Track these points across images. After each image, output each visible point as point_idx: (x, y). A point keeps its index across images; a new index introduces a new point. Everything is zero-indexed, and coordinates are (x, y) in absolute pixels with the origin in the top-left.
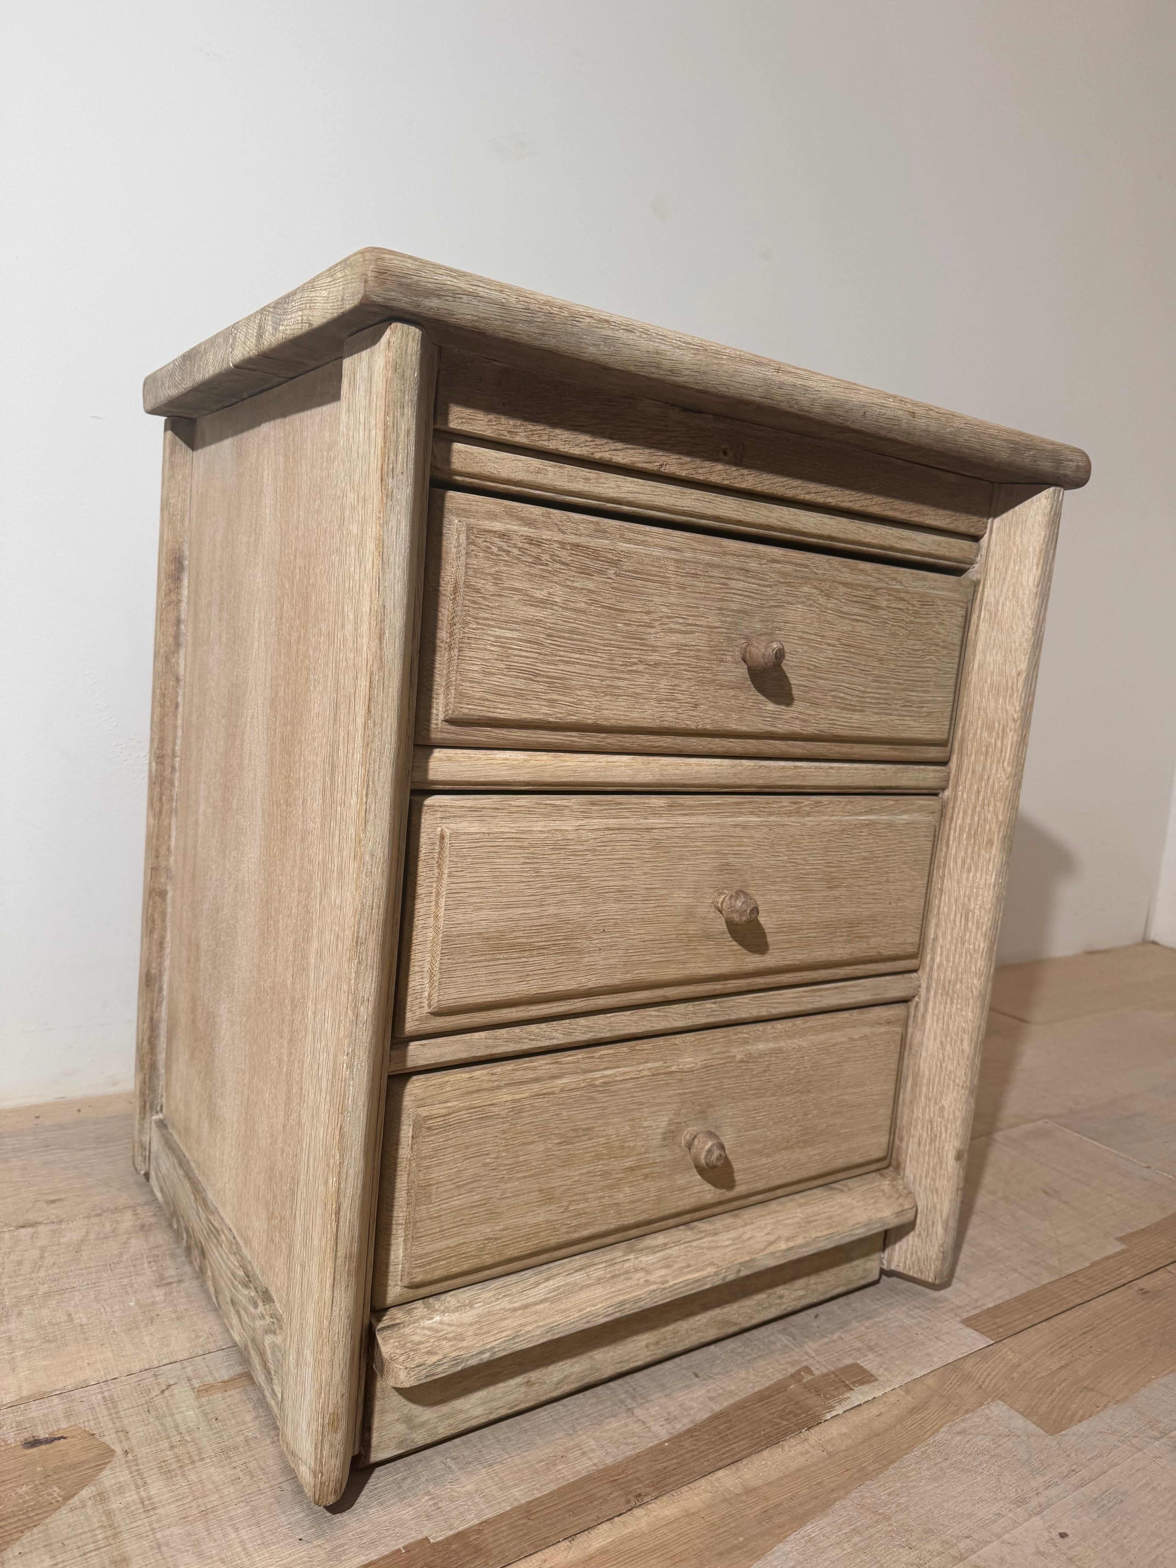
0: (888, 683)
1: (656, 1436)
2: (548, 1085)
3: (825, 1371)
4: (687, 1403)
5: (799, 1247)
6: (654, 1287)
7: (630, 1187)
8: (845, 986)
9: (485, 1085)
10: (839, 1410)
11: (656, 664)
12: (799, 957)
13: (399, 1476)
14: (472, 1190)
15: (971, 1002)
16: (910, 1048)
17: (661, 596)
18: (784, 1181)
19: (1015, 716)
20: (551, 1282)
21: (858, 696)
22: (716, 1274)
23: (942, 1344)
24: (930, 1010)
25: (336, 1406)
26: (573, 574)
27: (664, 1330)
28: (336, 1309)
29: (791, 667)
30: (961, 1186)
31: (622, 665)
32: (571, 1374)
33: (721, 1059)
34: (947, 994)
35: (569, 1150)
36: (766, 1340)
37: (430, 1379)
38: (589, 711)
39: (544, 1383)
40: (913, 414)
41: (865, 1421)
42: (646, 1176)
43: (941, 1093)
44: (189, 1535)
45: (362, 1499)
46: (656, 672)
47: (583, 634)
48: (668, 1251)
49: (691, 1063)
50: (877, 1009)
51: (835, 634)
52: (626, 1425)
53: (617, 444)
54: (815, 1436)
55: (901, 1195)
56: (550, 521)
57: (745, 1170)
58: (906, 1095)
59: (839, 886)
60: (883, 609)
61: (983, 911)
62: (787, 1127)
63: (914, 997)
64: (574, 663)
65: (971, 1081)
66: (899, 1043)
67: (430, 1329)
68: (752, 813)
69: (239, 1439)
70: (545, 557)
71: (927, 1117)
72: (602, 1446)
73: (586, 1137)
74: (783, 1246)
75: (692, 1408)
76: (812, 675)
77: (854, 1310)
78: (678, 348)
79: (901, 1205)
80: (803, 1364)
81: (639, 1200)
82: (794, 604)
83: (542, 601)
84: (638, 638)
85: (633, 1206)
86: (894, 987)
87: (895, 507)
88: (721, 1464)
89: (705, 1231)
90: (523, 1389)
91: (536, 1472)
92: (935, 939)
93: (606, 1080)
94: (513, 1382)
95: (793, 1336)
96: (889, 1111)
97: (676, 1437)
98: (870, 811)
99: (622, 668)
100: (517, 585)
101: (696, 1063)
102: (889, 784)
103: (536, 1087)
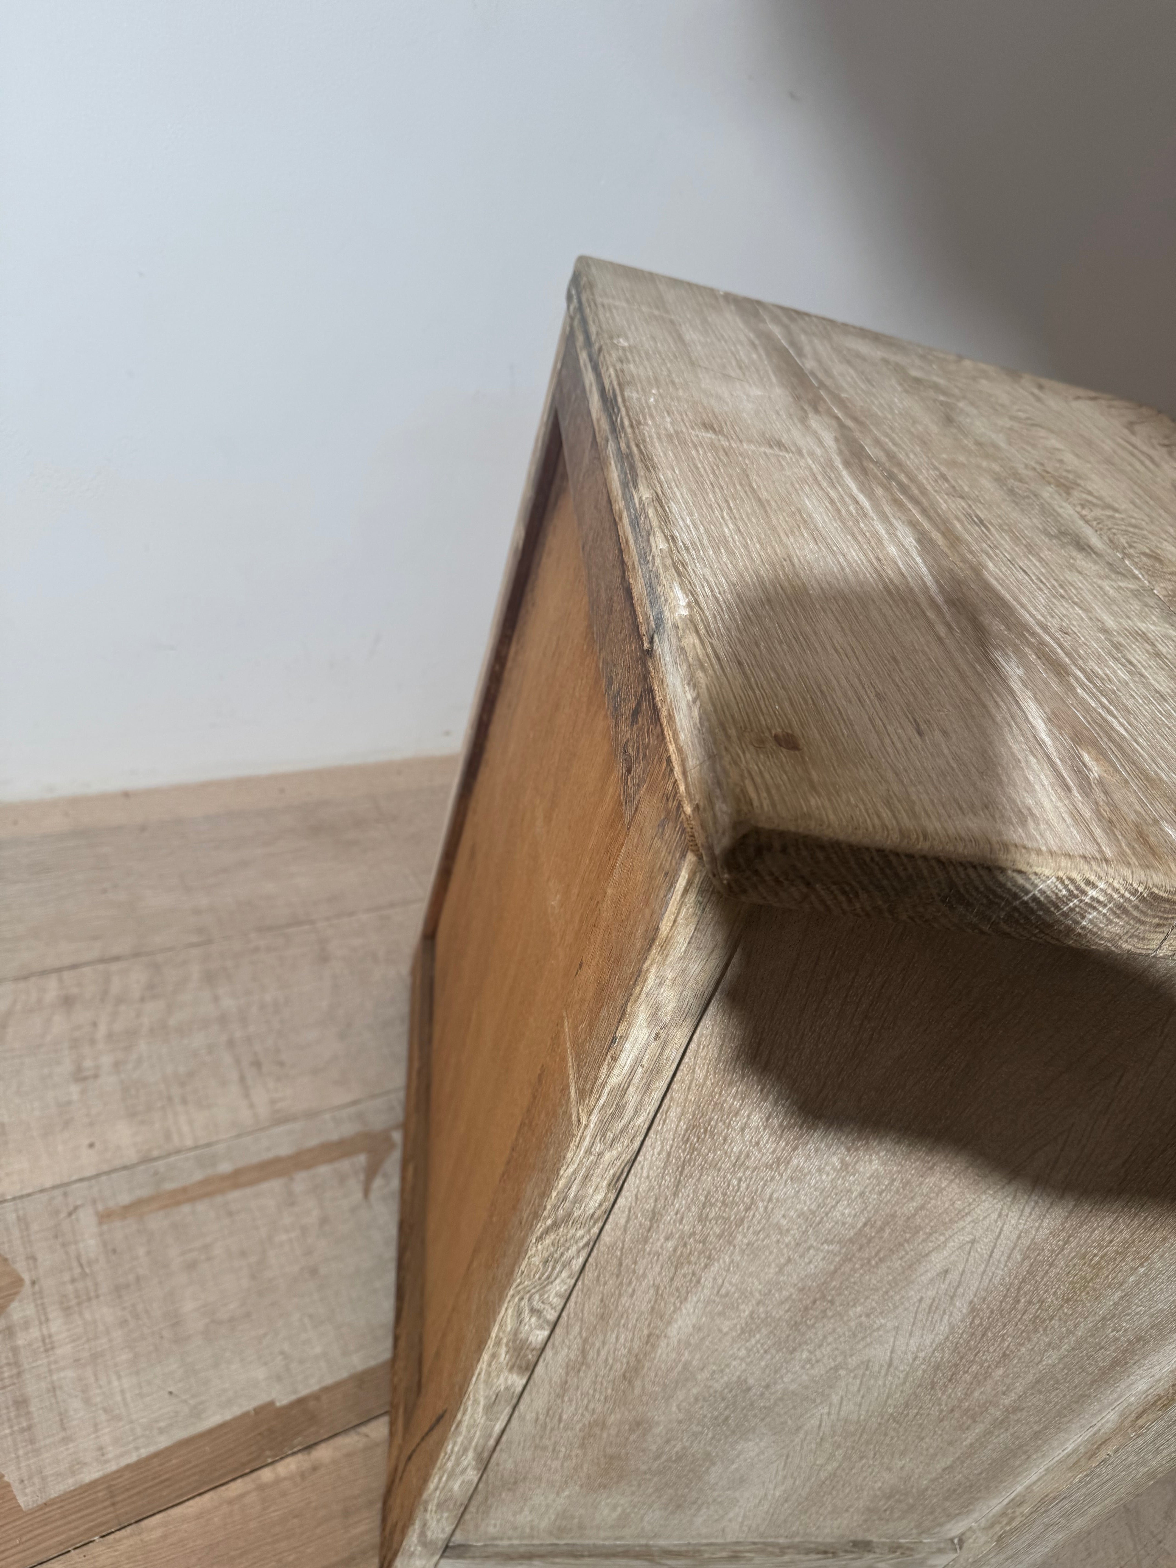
44: (80, 1379)
69: (131, 1277)
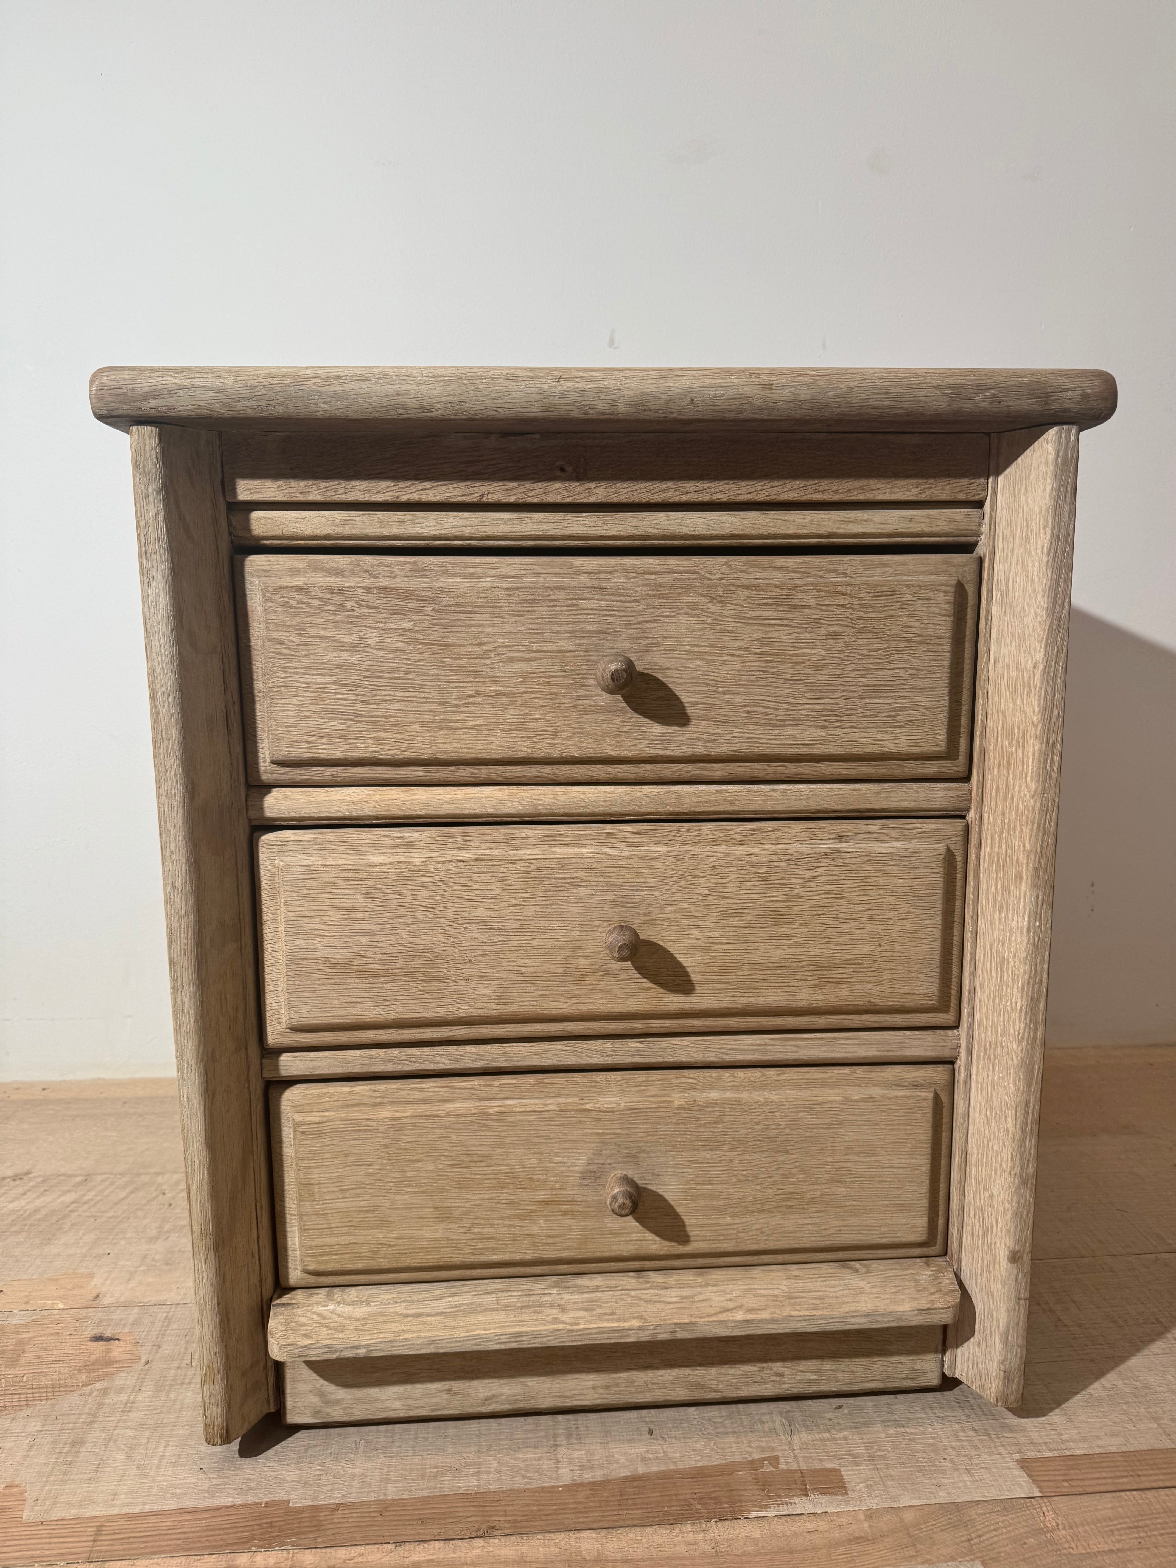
0: (833, 691)
1: (557, 1478)
2: (436, 1108)
3: (794, 1467)
4: (617, 1456)
5: (761, 1321)
6: (561, 1326)
7: (546, 1220)
8: (834, 1038)
9: (368, 1100)
10: (772, 1513)
11: (497, 695)
12: (745, 1000)
14: (358, 1196)
15: (1012, 1071)
17: (493, 626)
19: (1035, 719)
20: (456, 1298)
21: (788, 709)
22: (640, 1328)
23: (967, 1479)
24: (974, 1076)
26: (385, 616)
27: (614, 1376)
29: (680, 684)
30: (1024, 1294)
31: (455, 699)
33: (654, 1103)
34: (989, 1059)
35: (465, 1173)
36: (756, 1418)
38: (423, 746)
39: (469, 1395)
40: (770, 386)
41: (788, 1533)
42: (565, 1213)
43: (990, 1176)
44: (134, 1439)
46: (499, 703)
47: (404, 672)
48: (599, 1294)
49: (612, 1103)
50: (899, 1068)
51: (741, 643)
52: (539, 1459)
53: (424, 484)
54: (718, 1531)
55: (940, 1290)
56: (358, 568)
57: (702, 1226)
59: (793, 924)
60: (810, 608)
61: (1018, 960)
62: (758, 1187)
63: (956, 1058)
64: (399, 701)
65: (1022, 1169)
67: (319, 1315)
68: (658, 843)
70: (350, 604)
71: (978, 1204)
72: (500, 1472)
73: (483, 1164)
74: (739, 1316)
75: (617, 1462)
76: (713, 691)
78: (423, 384)
80: (776, 1454)
81: (558, 1236)
82: (674, 617)
83: (353, 645)
84: (472, 671)
85: (550, 1241)
86: (920, 1044)
87: (821, 488)
88: (596, 1525)
89: (653, 1282)
90: (445, 1396)
91: (423, 1476)
93: (503, 1109)
94: (433, 1386)
95: (791, 1422)
98: (840, 838)
99: (456, 702)
100: (322, 633)
101: (619, 1104)
102: (869, 807)
103: (421, 1108)
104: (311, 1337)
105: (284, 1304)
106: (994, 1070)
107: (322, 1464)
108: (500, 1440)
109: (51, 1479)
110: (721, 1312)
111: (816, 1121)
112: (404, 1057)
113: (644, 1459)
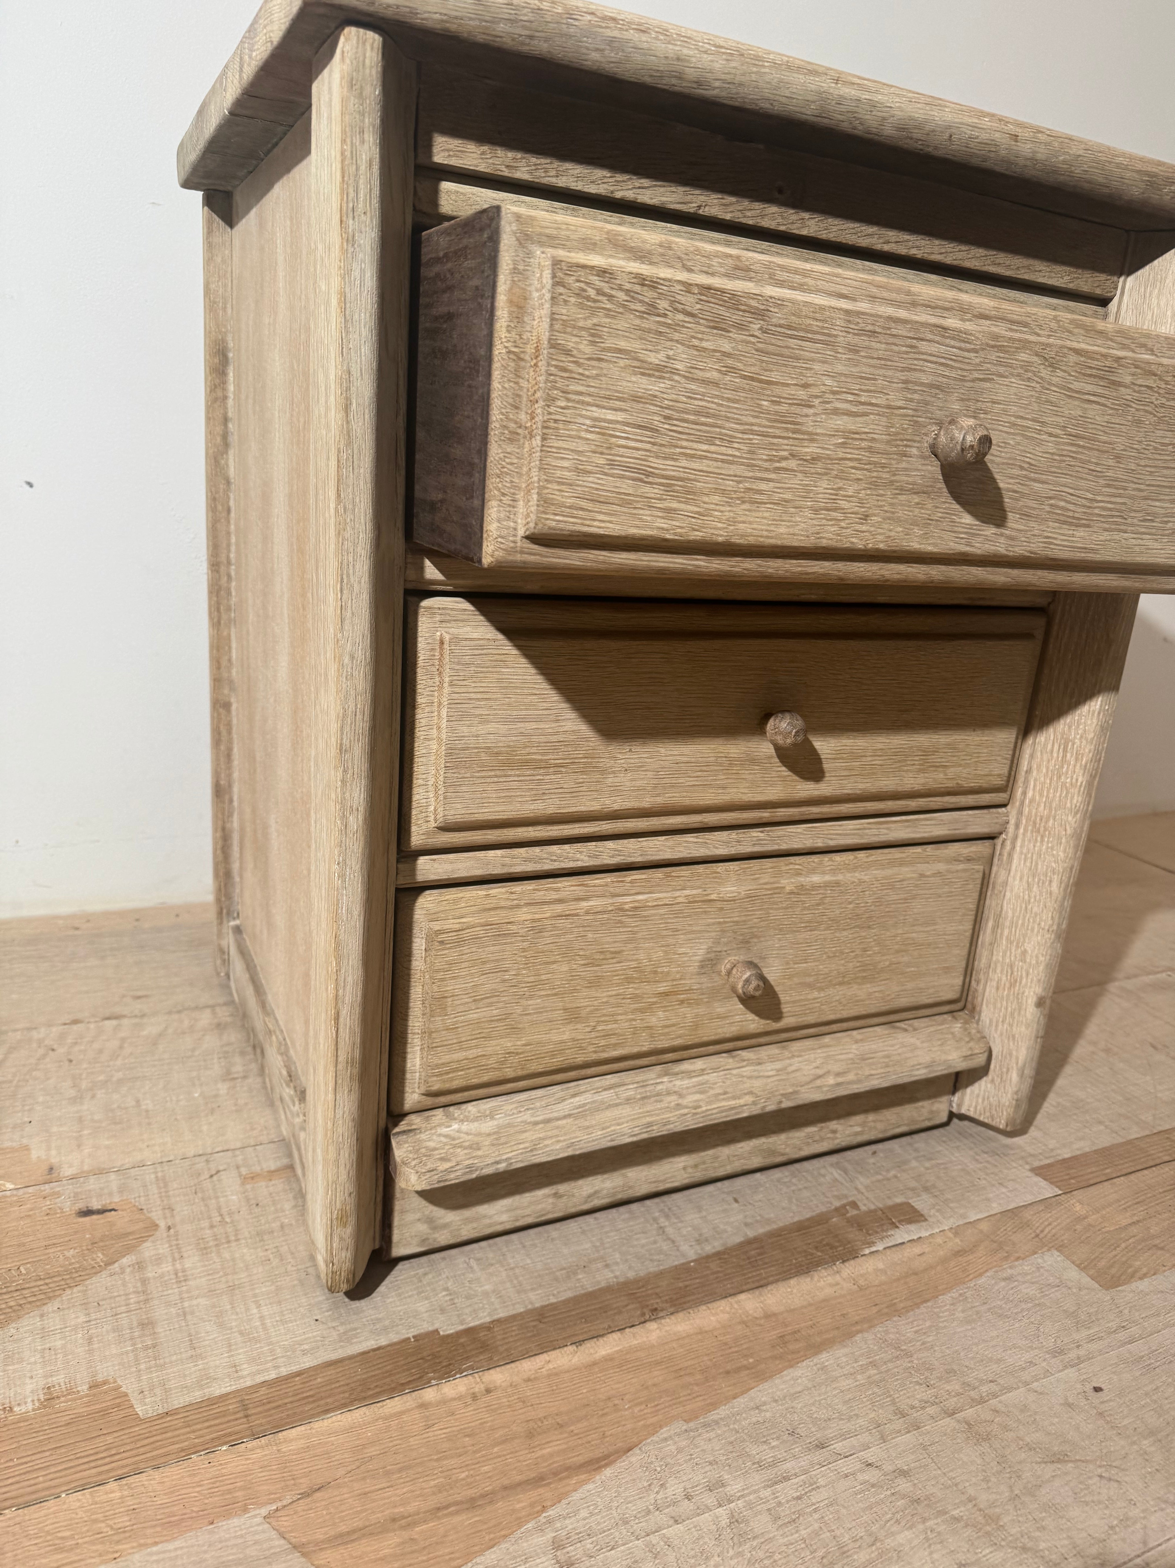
1: (683, 1255)
2: (572, 907)
3: (872, 1207)
4: (722, 1226)
5: (849, 1083)
6: (685, 1111)
7: (664, 1011)
9: (503, 904)
10: (880, 1247)
12: (861, 786)
13: (421, 1271)
14: (490, 1005)
15: (1064, 840)
16: (994, 888)
18: (838, 1016)
20: (577, 1101)
22: (754, 1103)
23: (1004, 1190)
24: (1018, 849)
25: (344, 1203)
27: (703, 1154)
28: (339, 1112)
30: (1041, 1033)
32: (602, 1190)
33: (769, 889)
34: (1038, 831)
35: (596, 972)
36: (815, 1172)
37: (442, 1184)
39: (573, 1196)
40: (1015, 137)
41: (905, 1260)
42: (683, 1002)
43: (1025, 936)
44: (214, 1306)
45: (382, 1288)
48: (706, 1076)
49: (733, 892)
50: (957, 845)
52: (655, 1242)
54: (850, 1269)
55: (972, 1039)
57: (794, 1002)
58: (986, 936)
61: (1084, 742)
62: (843, 962)
63: (1001, 833)
65: (1059, 925)
66: (979, 881)
67: (446, 1136)
69: (275, 1225)
71: (1008, 960)
72: (626, 1261)
73: (614, 961)
74: (831, 1081)
75: (725, 1231)
77: (916, 1150)
79: (971, 1049)
80: (850, 1199)
81: (675, 1025)
85: (667, 1030)
86: (978, 822)
88: (745, 1288)
89: (747, 1060)
90: (551, 1200)
91: (556, 1279)
92: (1029, 771)
93: (637, 904)
94: (538, 1193)
95: (845, 1171)
96: (965, 952)
97: (703, 1258)
101: (740, 892)
103: (559, 908)
104: (449, 1160)
105: (404, 1132)
106: (1042, 841)
107: (447, 1289)
108: (607, 1233)
109: (143, 1367)
110: (815, 1079)
111: (896, 897)
112: (545, 856)
113: (746, 1225)
